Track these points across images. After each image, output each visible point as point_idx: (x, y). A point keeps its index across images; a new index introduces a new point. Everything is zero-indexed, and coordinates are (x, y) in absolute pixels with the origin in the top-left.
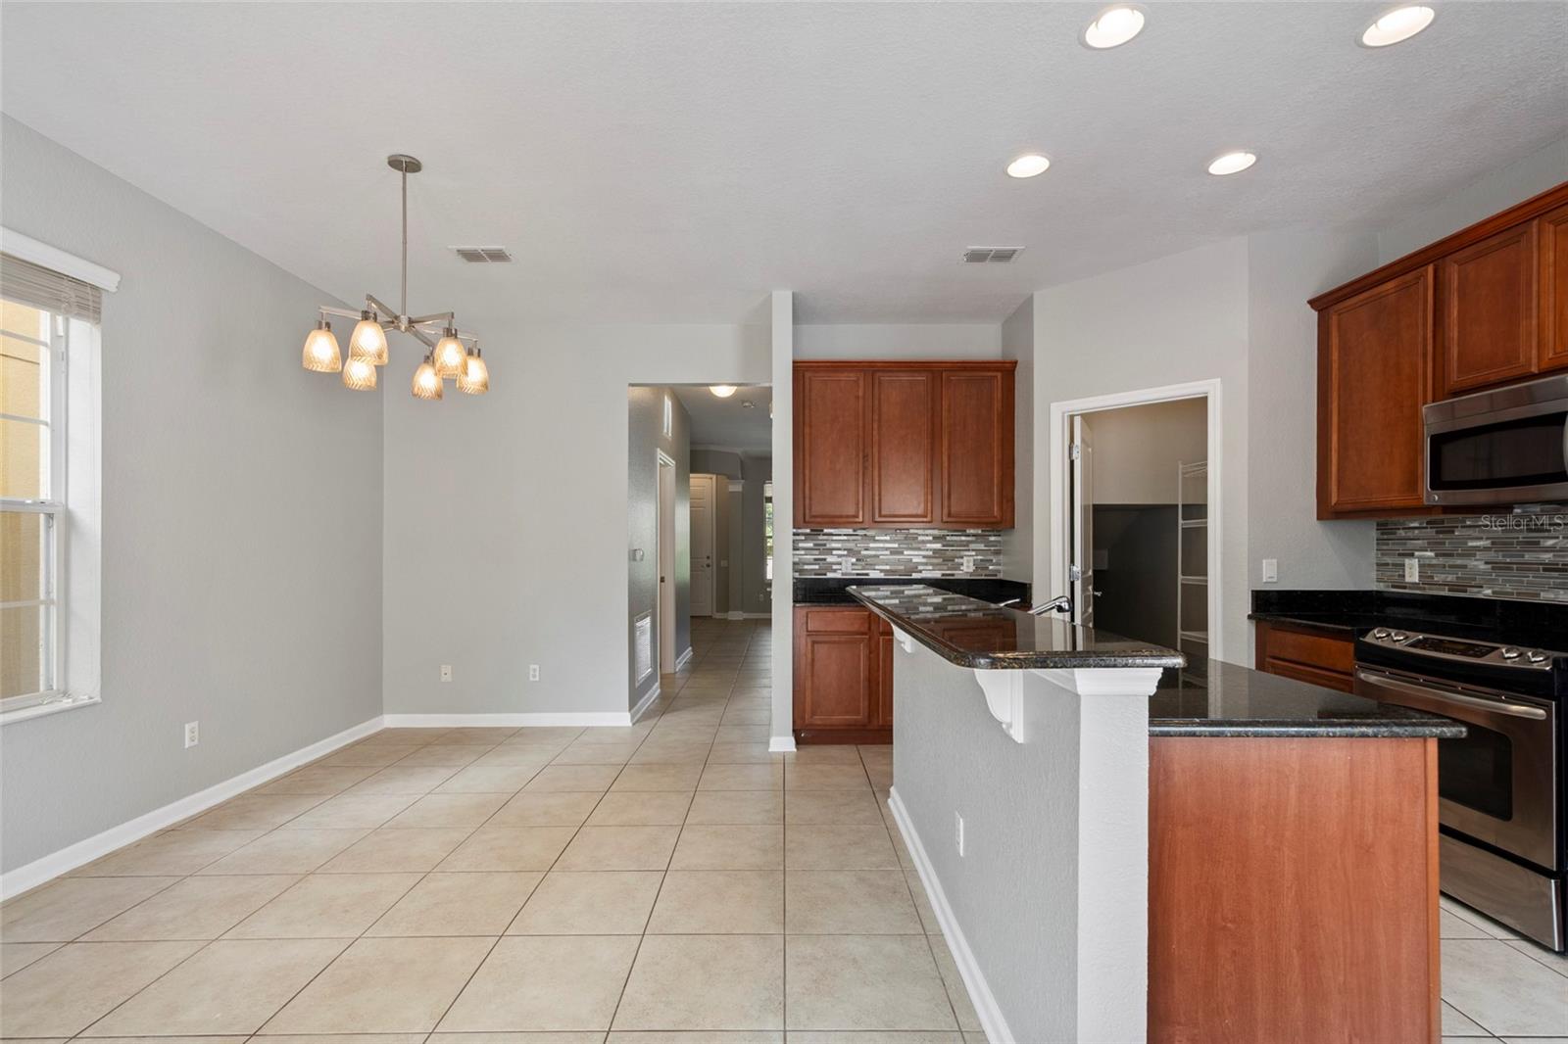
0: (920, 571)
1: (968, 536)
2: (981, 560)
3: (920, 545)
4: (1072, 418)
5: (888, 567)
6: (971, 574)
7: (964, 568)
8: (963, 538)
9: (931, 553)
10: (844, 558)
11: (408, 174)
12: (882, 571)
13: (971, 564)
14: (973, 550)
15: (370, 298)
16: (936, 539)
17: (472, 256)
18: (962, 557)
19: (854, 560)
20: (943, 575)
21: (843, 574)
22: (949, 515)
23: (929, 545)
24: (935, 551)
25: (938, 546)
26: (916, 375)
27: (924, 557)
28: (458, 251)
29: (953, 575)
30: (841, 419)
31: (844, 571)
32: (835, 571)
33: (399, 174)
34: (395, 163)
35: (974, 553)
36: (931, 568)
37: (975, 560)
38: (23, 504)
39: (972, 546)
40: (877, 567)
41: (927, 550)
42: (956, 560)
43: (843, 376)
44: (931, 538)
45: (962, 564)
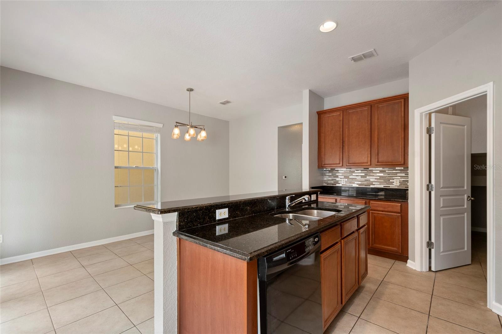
0: (374, 185)
1: (397, 170)
2: (403, 181)
3: (374, 174)
4: (430, 114)
5: (360, 183)
6: (398, 186)
7: (395, 184)
8: (394, 171)
9: (379, 177)
10: (343, 179)
11: (191, 92)
12: (357, 184)
13: (398, 182)
14: (399, 176)
15: (177, 122)
16: (381, 172)
17: (224, 103)
18: (394, 179)
19: (346, 180)
20: (384, 186)
21: (342, 185)
22: (378, 162)
23: (378, 174)
24: (380, 176)
25: (382, 175)
26: (364, 107)
27: (376, 179)
28: (220, 103)
29: (389, 187)
30: (334, 129)
31: (343, 184)
32: (339, 183)
33: (189, 92)
34: (188, 90)
35: (399, 178)
36: (379, 183)
37: (399, 180)
38: (150, 168)
39: (399, 175)
40: (356, 183)
41: (377, 176)
42: (391, 181)
43: (335, 114)
44: (379, 171)
45: (394, 182)
